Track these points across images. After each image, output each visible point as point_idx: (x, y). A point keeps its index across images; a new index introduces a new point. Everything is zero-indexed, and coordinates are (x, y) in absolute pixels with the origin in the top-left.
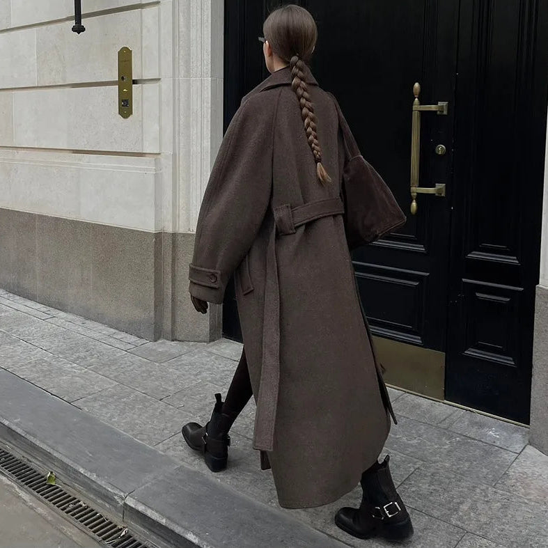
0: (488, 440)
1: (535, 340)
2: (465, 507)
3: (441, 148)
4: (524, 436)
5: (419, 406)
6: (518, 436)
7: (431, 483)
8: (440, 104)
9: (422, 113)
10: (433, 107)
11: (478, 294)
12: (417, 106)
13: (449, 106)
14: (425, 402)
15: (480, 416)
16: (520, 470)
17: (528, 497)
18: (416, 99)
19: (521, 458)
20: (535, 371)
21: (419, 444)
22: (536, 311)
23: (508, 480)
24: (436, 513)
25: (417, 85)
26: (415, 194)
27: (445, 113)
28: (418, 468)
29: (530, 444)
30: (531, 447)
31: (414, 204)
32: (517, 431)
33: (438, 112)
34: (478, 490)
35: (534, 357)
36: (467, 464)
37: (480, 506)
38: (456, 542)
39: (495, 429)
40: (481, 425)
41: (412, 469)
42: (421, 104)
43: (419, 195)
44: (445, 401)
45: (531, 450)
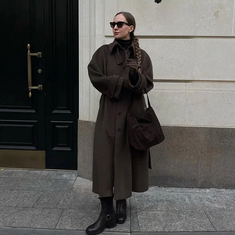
0: (64, 178)
1: (78, 139)
2: (61, 202)
3: (40, 71)
4: (75, 174)
5: (36, 173)
6: (73, 175)
7: (48, 198)
8: (38, 53)
9: (32, 56)
10: (36, 54)
11: (57, 126)
12: (29, 54)
13: (42, 54)
14: (38, 172)
15: (60, 171)
16: (77, 185)
17: (81, 193)
18: (29, 51)
19: (76, 181)
20: (79, 149)
21: (40, 186)
22: (78, 129)
23: (74, 189)
24: (52, 207)
25: (29, 45)
26: (30, 89)
27: (41, 56)
28: (42, 194)
29: (78, 176)
30: (79, 177)
31: (30, 93)
32: (73, 173)
33: (38, 56)
34: (64, 195)
35: (78, 145)
36: (59, 188)
37: (66, 200)
38: (61, 214)
39: (66, 174)
40: (61, 174)
41: (39, 195)
42: (31, 53)
43: (32, 90)
44: (46, 169)
45: (79, 178)
